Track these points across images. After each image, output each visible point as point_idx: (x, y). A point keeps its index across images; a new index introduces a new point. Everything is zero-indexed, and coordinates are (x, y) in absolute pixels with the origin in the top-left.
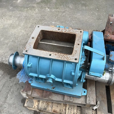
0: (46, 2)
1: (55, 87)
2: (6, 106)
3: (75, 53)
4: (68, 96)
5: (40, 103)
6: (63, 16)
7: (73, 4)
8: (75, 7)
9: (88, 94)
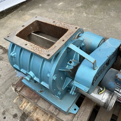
0: (86, 7)
1: (43, 91)
2: (3, 97)
3: (53, 48)
4: (55, 107)
5: (28, 104)
6: (99, 23)
7: (117, 12)
8: (118, 15)
9: (78, 113)
